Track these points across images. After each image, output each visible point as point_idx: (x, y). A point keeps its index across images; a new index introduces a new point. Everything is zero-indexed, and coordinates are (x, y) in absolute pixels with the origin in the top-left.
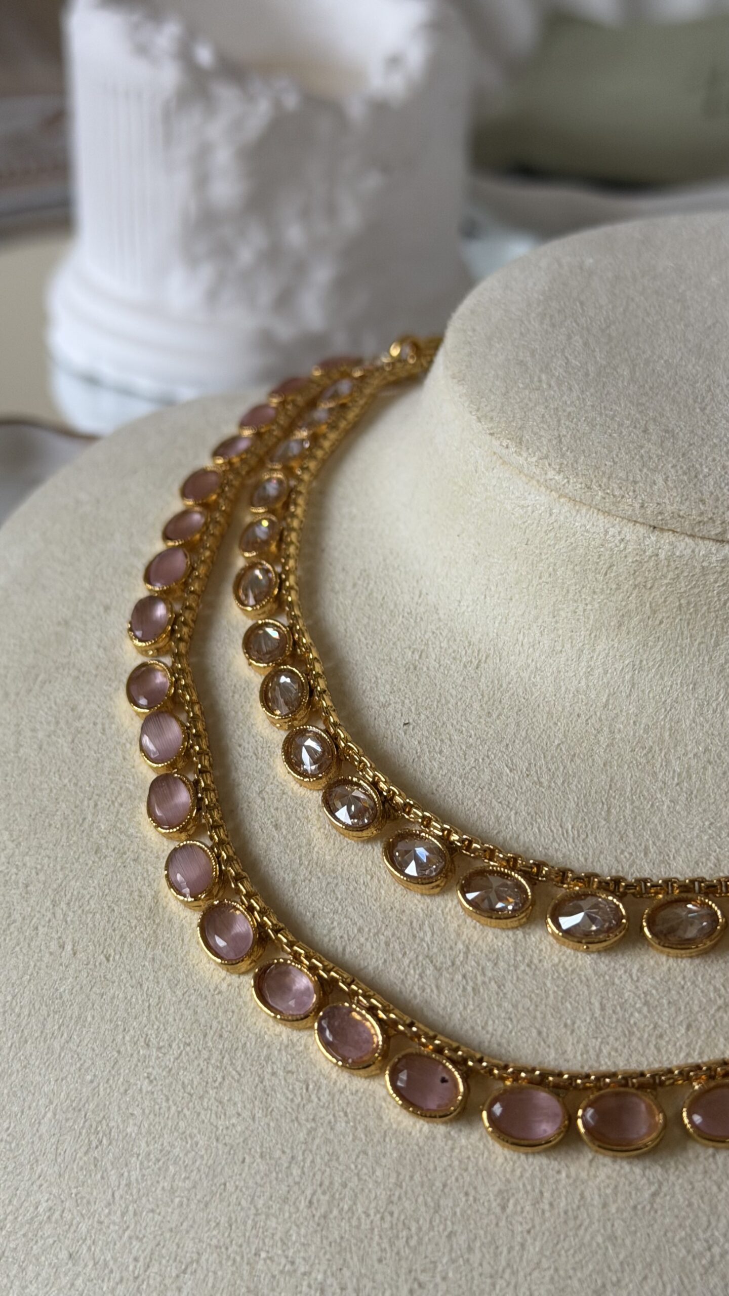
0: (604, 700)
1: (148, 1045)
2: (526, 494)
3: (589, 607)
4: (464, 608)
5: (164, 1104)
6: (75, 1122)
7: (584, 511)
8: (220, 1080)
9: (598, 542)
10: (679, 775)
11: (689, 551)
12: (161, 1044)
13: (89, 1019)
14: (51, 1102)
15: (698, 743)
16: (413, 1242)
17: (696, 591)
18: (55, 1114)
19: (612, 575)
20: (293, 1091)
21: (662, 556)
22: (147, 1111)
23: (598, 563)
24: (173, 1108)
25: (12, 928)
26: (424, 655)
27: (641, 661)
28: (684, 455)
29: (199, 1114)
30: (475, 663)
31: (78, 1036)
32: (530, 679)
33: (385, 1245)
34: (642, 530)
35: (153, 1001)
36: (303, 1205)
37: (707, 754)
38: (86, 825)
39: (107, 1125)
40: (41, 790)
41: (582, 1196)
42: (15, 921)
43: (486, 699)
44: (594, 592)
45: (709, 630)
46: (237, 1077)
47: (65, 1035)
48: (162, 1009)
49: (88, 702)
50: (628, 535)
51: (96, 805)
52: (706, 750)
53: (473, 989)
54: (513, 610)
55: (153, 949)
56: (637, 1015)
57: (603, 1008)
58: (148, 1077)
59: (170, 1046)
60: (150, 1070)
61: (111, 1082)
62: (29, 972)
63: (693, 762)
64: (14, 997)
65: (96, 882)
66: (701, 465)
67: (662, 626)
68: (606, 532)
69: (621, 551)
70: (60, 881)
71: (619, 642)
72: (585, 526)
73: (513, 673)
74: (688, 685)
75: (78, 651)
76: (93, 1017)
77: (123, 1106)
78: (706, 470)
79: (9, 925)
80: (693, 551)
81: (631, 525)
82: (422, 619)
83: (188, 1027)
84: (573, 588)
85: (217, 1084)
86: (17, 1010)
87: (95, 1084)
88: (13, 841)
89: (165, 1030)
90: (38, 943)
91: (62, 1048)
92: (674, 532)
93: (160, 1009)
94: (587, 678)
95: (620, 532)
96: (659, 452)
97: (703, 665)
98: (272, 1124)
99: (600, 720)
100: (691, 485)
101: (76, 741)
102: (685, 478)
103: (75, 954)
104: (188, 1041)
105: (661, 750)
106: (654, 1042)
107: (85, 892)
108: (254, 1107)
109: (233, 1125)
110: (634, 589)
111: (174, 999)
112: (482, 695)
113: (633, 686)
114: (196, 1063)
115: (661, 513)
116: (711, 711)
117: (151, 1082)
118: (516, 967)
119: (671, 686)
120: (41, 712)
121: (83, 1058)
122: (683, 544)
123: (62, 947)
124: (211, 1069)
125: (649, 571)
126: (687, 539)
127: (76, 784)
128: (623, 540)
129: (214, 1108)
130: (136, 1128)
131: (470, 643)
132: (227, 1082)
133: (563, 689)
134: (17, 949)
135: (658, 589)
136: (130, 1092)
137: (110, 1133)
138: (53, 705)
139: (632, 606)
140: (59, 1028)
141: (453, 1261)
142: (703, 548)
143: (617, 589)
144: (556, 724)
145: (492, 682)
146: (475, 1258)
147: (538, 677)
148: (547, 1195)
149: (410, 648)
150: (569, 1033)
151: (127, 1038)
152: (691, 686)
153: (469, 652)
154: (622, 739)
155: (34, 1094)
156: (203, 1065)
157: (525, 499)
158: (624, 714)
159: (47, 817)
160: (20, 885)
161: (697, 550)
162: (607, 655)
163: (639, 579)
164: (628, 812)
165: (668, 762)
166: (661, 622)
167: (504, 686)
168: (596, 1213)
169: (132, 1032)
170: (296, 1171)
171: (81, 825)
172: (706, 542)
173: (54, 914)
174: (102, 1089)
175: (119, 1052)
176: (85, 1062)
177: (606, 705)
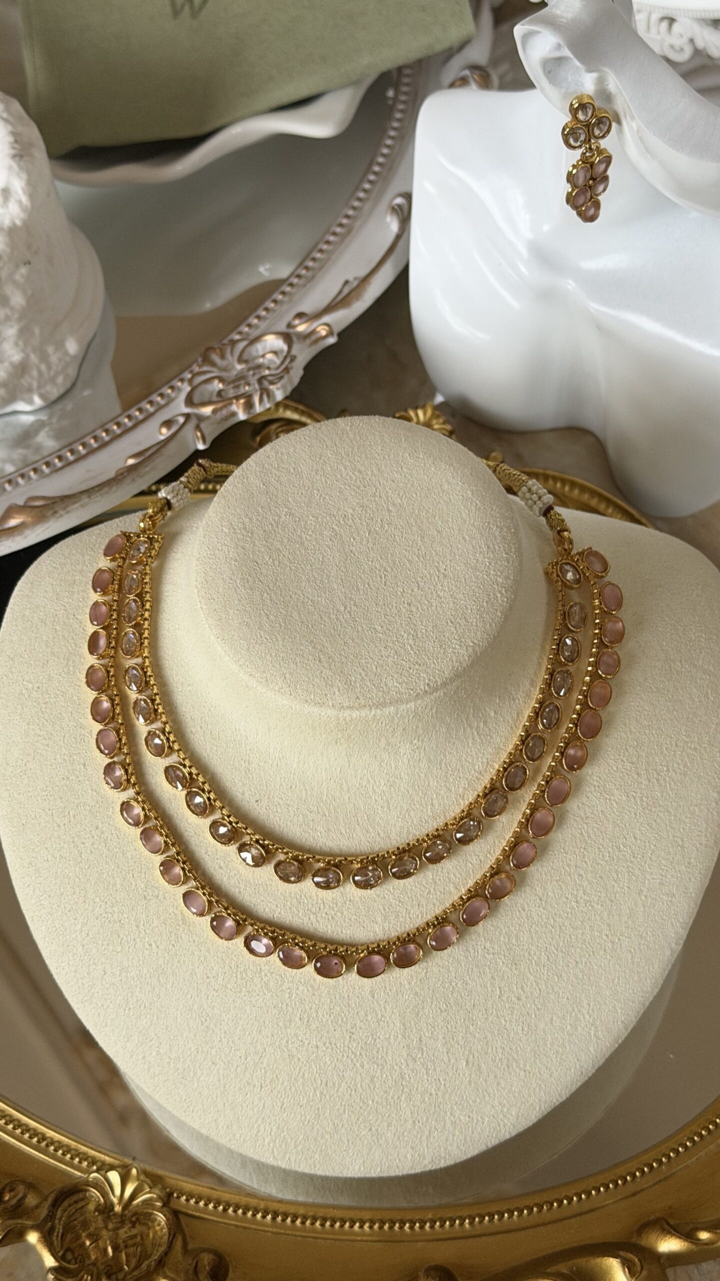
14: (177, 1010)
15: (384, 779)
16: (344, 1020)
17: (366, 727)
18: (181, 1014)
19: (328, 728)
22: (220, 1003)
23: (320, 725)
26: (250, 763)
27: (350, 753)
28: (341, 672)
29: (242, 999)
30: (275, 763)
31: (177, 981)
32: (303, 767)
33: (334, 1024)
34: (335, 711)
36: (297, 1019)
38: (133, 886)
39: (206, 1012)
40: (103, 874)
41: (400, 983)
43: (287, 780)
44: (321, 734)
45: (375, 738)
53: (332, 918)
65: (151, 913)
66: (350, 675)
67: (355, 740)
69: (329, 720)
70: (134, 916)
71: (338, 748)
72: (309, 712)
73: (295, 766)
74: (372, 757)
76: (179, 972)
77: (209, 1003)
81: (329, 710)
82: (242, 743)
83: (222, 966)
84: (311, 732)
87: (193, 998)
89: (213, 969)
90: (139, 946)
91: (172, 987)
92: (349, 710)
94: (328, 763)
95: (326, 714)
97: (376, 749)
99: (340, 779)
101: (107, 845)
103: (158, 947)
105: (370, 786)
107: (149, 918)
109: (258, 999)
110: (338, 731)
112: (285, 778)
113: (349, 762)
116: (385, 765)
117: (216, 991)
119: (366, 759)
120: (82, 832)
121: (183, 989)
122: (355, 713)
125: (343, 725)
126: (355, 711)
127: (118, 868)
128: (328, 716)
129: (247, 995)
130: (218, 1011)
131: (269, 754)
133: (320, 769)
135: (349, 730)
137: (208, 1015)
138: (86, 828)
139: (340, 736)
140: (166, 979)
141: (361, 1021)
142: (363, 713)
143: (331, 732)
144: (322, 785)
145: (287, 771)
146: (369, 1018)
147: (306, 766)
148: (388, 987)
150: (375, 924)
151: (198, 977)
152: (374, 757)
153: (271, 758)
154: (352, 786)
157: (277, 702)
158: (349, 774)
159: (113, 887)
160: (117, 921)
161: (361, 715)
162: (334, 753)
163: (340, 728)
164: (366, 818)
165: (374, 790)
167: (293, 772)
168: (407, 987)
169: (199, 974)
170: (290, 1009)
171: (131, 887)
172: (364, 710)
173: (139, 931)
174: (197, 999)
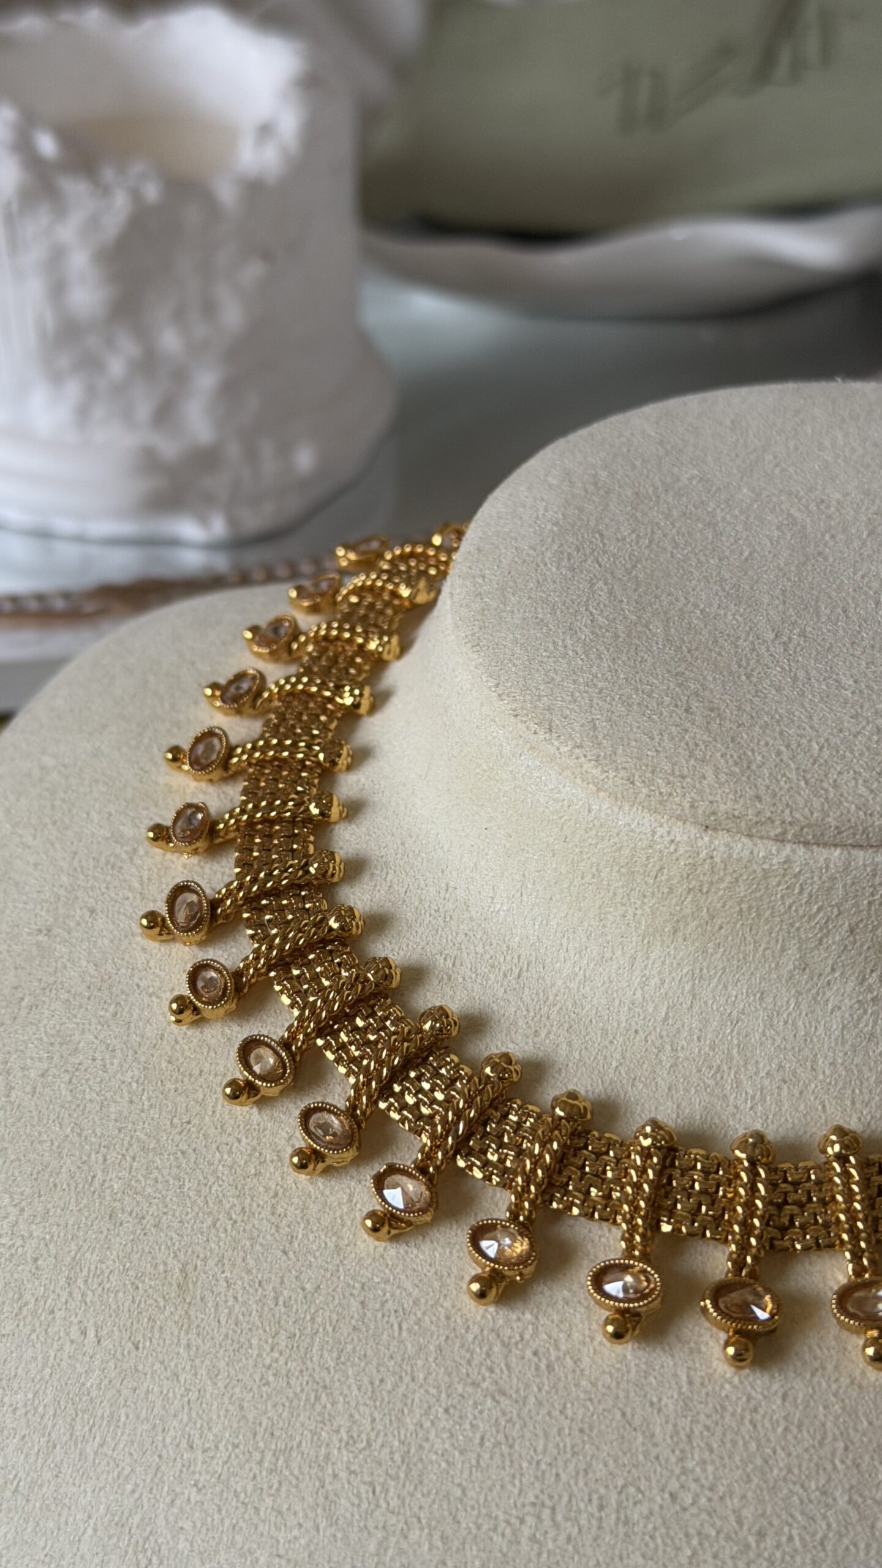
0: (663, 1014)
1: (192, 1447)
2: (561, 786)
3: (639, 912)
4: (498, 906)
5: (216, 1516)
6: (119, 1540)
7: (627, 808)
8: (276, 1486)
9: (645, 843)
10: (753, 1097)
11: (746, 853)
12: (207, 1445)
13: (123, 1419)
14: (90, 1517)
15: (770, 1061)
17: (758, 895)
18: (95, 1530)
19: (664, 878)
20: (358, 1495)
21: (717, 859)
22: (199, 1525)
23: (646, 866)
24: (227, 1522)
25: (25, 1312)
26: (458, 963)
27: (701, 970)
28: (733, 740)
29: (256, 1527)
30: (516, 971)
31: (113, 1439)
32: (578, 988)
34: (694, 830)
35: (193, 1396)
37: (781, 1073)
38: (96, 1183)
39: (156, 1541)
40: (40, 1142)
42: (27, 1304)
43: (532, 1014)
44: (645, 896)
45: (773, 935)
46: (294, 1482)
47: (98, 1438)
48: (204, 1405)
49: (83, 1031)
50: (678, 835)
51: (105, 1160)
52: (780, 1067)
53: (548, 1366)
54: (555, 910)
55: (187, 1332)
56: (727, 1386)
57: (690, 1383)
58: (195, 1485)
59: (217, 1447)
60: (197, 1476)
61: (154, 1491)
62: (50, 1365)
63: (767, 1082)
64: (36, 1393)
65: (114, 1253)
66: (753, 751)
67: (723, 931)
68: (654, 833)
69: (672, 853)
70: (72, 1254)
71: (675, 948)
72: (629, 825)
73: (559, 983)
74: (755, 995)
75: (65, 967)
76: (127, 1416)
77: (171, 1519)
78: (759, 758)
79: (20, 1308)
80: (752, 853)
81: (679, 823)
82: (451, 917)
83: (235, 1425)
84: (621, 890)
85: (273, 1491)
86: (41, 1409)
87: (137, 1495)
88: (15, 1206)
89: (210, 1429)
90: (56, 1329)
91: (96, 1453)
92: (728, 831)
93: (201, 1404)
94: (642, 988)
95: (669, 832)
96: (705, 737)
97: (770, 972)
98: (339, 1535)
99: (661, 1037)
100: (744, 778)
101: (74, 1081)
102: (737, 770)
103: (99, 1341)
104: (236, 1442)
105: (730, 1068)
106: (749, 1417)
107: (104, 1266)
108: (316, 1515)
109: (295, 1538)
110: (688, 893)
111: (216, 1392)
112: (527, 1010)
113: (694, 996)
114: (247, 1467)
115: (714, 813)
116: (781, 1023)
117: (199, 1490)
118: (592, 1339)
119: (736, 997)
120: (30, 1045)
121: (121, 1464)
122: (740, 845)
123: (84, 1333)
124: (264, 1473)
125: (705, 874)
126: (743, 839)
127: (80, 1135)
128: (672, 841)
129: (273, 1519)
130: (188, 1545)
131: (508, 947)
132: (284, 1489)
133: (617, 1002)
134: (34, 1336)
135: (716, 893)
136: (178, 1502)
137: (159, 1551)
138: (43, 1035)
139: (688, 911)
140: (90, 1430)
142: (762, 849)
143: (669, 893)
144: (611, 1042)
145: (537, 994)
147: (587, 988)
149: (441, 953)
150: (655, 1412)
151: (168, 1440)
152: (758, 995)
153: (508, 958)
154: (687, 1059)
155: (69, 1508)
156: (256, 1469)
157: (559, 792)
158: (686, 1028)
159: (51, 1176)
160: (29, 1259)
161: (755, 852)
162: (663, 963)
163: (694, 882)
165: (739, 1083)
166: (721, 928)
167: (551, 998)
169: (172, 1432)
171: (90, 1186)
172: (765, 841)
173: (70, 1293)
174: (145, 1500)
175: (160, 1456)
176: (123, 1469)
177: (666, 1018)
